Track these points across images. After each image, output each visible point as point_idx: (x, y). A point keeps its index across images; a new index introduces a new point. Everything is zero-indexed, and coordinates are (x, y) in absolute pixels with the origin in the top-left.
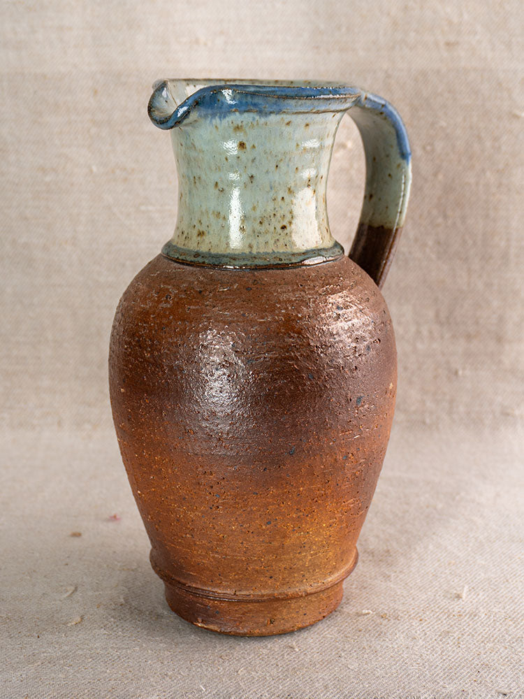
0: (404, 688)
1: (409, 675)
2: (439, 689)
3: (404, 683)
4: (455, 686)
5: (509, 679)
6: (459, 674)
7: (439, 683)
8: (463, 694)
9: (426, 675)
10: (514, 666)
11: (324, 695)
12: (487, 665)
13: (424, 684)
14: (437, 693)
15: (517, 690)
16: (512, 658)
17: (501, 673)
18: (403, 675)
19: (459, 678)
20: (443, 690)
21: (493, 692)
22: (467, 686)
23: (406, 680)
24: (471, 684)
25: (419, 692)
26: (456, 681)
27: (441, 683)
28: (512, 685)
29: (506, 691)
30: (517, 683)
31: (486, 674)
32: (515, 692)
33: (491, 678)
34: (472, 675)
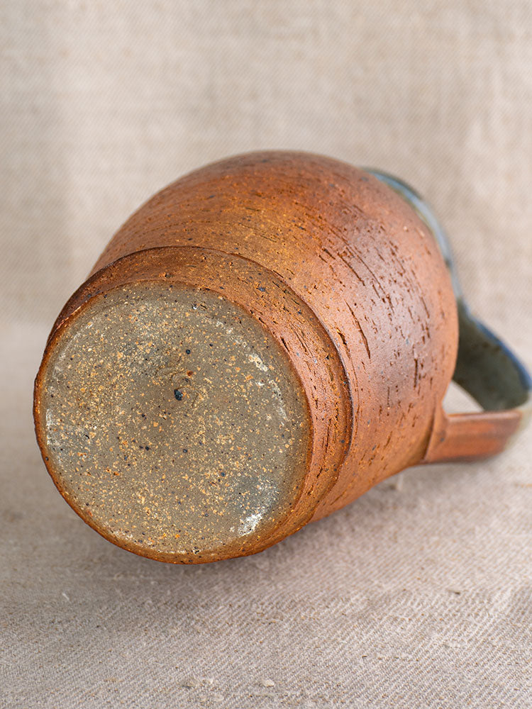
0: (329, 589)
1: (334, 574)
2: (374, 589)
3: (328, 583)
4: (394, 585)
5: (461, 575)
6: (397, 572)
7: (372, 582)
8: (404, 594)
9: (356, 573)
10: (466, 562)
11: (226, 600)
12: (432, 561)
13: (354, 583)
14: (371, 594)
15: (473, 588)
16: (463, 552)
17: (451, 569)
18: (327, 575)
19: (399, 576)
20: (379, 590)
21: (443, 590)
22: (409, 584)
23: (331, 579)
24: (414, 583)
25: (348, 592)
26: (394, 580)
27: (376, 582)
28: (466, 583)
29: (460, 589)
30: (472, 581)
31: (432, 571)
32: (471, 590)
33: (438, 575)
34: (414, 572)
